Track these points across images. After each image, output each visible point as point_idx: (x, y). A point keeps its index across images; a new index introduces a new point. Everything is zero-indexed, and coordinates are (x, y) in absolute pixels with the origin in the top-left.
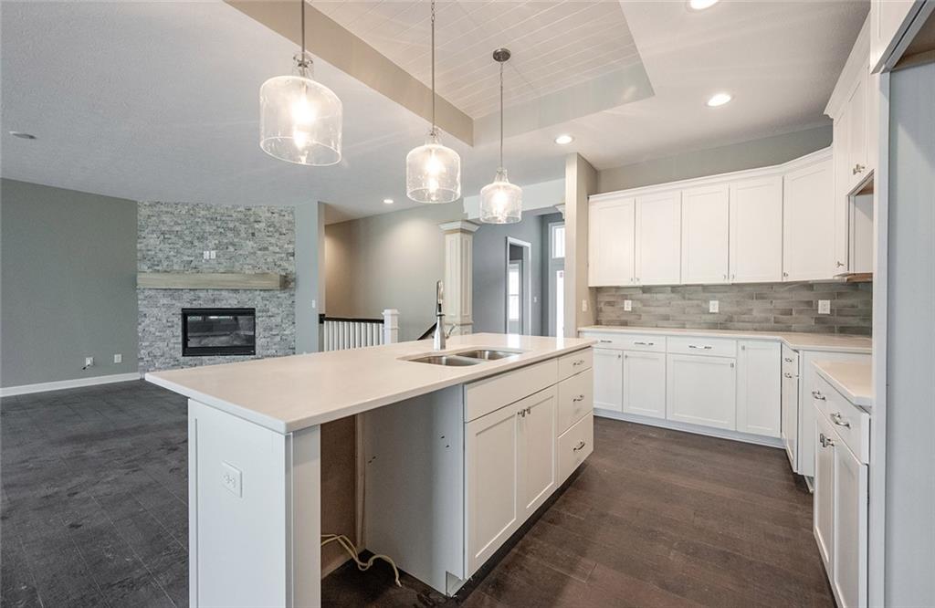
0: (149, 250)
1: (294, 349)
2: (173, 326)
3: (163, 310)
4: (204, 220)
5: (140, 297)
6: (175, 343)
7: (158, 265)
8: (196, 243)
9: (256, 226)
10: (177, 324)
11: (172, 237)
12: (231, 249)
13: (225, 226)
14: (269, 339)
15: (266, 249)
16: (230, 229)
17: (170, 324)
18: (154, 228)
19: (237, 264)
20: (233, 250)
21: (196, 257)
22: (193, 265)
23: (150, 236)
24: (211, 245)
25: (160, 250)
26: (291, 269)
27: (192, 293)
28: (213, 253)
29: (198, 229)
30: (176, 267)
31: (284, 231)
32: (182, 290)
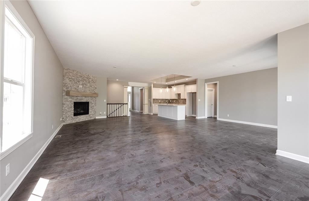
1: (96, 112)
7: (68, 88)
8: (77, 83)
9: (90, 80)
10: (73, 107)
11: (72, 80)
12: (85, 85)
14: (92, 110)
15: (91, 86)
16: (85, 80)
21: (77, 87)
22: (77, 89)
23: (66, 79)
29: (78, 79)
30: (73, 89)
31: (95, 82)
32: (74, 96)
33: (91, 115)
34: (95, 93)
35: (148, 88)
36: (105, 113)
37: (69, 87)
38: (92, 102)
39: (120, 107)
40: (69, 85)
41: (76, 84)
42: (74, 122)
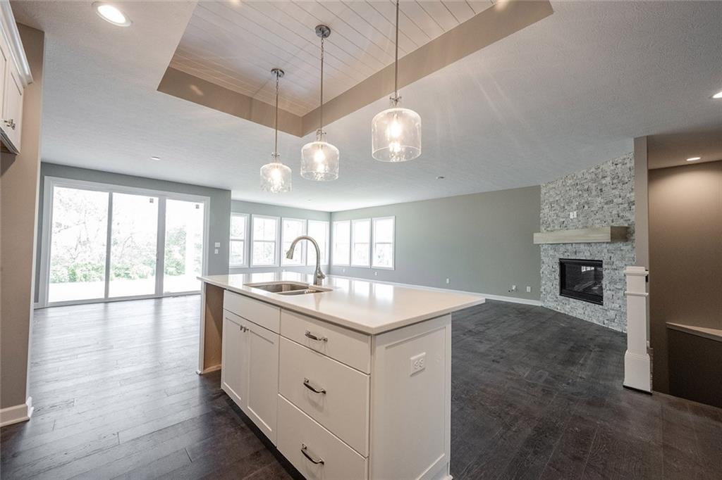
0: (545, 217)
3: (551, 259)
4: (571, 187)
5: (542, 250)
6: (556, 285)
7: (549, 227)
8: (566, 207)
9: (604, 181)
10: (557, 270)
11: (555, 205)
13: (582, 188)
14: (613, 293)
16: (586, 190)
17: (554, 270)
18: (547, 201)
19: (590, 220)
20: (587, 208)
21: (566, 218)
22: (565, 224)
23: (546, 207)
24: (574, 207)
25: (550, 216)
26: (633, 219)
27: (564, 246)
28: (575, 213)
29: (568, 196)
30: (557, 227)
33: (611, 314)
37: (549, 224)
38: (616, 263)
40: (549, 219)
41: (562, 212)
42: (559, 309)
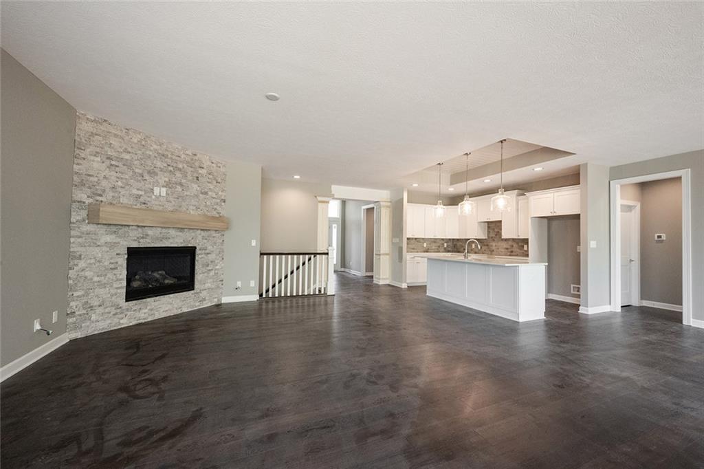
0: (89, 175)
1: (222, 280)
2: (116, 268)
3: (104, 249)
4: (157, 155)
5: (73, 233)
6: (117, 288)
7: (101, 195)
8: (147, 177)
10: (121, 266)
11: (120, 164)
12: (179, 188)
13: (175, 165)
14: (206, 274)
15: (206, 193)
17: (112, 266)
18: (98, 150)
19: (183, 203)
20: (181, 190)
21: (146, 192)
22: (142, 200)
23: (92, 158)
24: (162, 182)
25: (105, 177)
26: (223, 213)
27: (140, 229)
28: (164, 191)
29: (149, 162)
30: (124, 200)
31: (219, 180)
32: (128, 226)
33: (204, 294)
34: (219, 218)
35: (389, 204)
36: (253, 284)
37: (104, 191)
38: (210, 248)
39: (304, 264)
40: (104, 183)
41: (138, 181)
42: (126, 322)
